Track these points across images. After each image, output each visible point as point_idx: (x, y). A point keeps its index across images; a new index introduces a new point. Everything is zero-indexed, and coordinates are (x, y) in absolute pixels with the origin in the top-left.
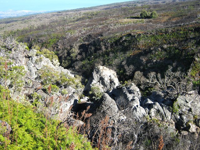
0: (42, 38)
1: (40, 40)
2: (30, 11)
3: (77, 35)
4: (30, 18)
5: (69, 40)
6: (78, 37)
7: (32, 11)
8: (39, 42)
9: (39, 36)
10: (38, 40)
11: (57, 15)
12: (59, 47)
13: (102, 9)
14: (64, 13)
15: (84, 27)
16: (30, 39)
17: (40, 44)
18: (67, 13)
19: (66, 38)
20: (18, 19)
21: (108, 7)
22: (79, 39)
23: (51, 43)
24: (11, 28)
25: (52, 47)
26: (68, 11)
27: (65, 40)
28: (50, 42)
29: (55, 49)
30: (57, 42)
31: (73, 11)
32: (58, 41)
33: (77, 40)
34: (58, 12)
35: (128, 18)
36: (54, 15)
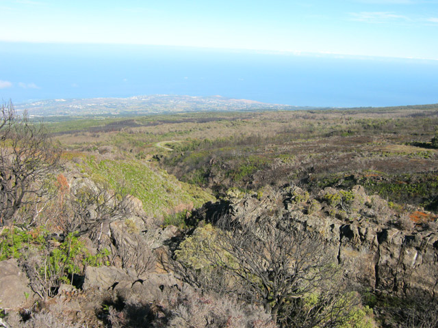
0: (229, 162)
1: (226, 165)
2: (255, 102)
3: (292, 165)
4: (250, 117)
5: (274, 172)
6: (292, 169)
7: (260, 103)
8: (223, 168)
9: (226, 158)
10: (223, 163)
11: (304, 117)
12: (254, 182)
13: (404, 114)
14: (320, 115)
15: (315, 151)
16: (211, 161)
17: (225, 172)
18: (326, 116)
19: (269, 168)
20: (226, 117)
21: (422, 111)
22: (291, 174)
23: (243, 174)
24: (203, 132)
25: (243, 180)
26: (331, 111)
27: (269, 170)
28: (241, 170)
29: (247, 185)
30: (253, 173)
31: (341, 112)
32: (255, 171)
33: (288, 174)
34: (308, 111)
35: (406, 144)
36: (297, 117)
